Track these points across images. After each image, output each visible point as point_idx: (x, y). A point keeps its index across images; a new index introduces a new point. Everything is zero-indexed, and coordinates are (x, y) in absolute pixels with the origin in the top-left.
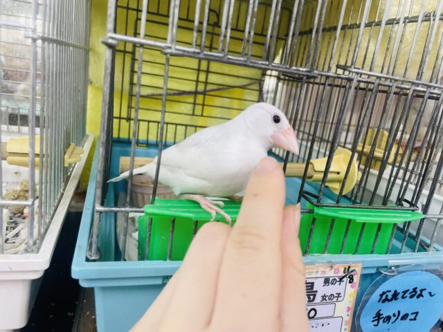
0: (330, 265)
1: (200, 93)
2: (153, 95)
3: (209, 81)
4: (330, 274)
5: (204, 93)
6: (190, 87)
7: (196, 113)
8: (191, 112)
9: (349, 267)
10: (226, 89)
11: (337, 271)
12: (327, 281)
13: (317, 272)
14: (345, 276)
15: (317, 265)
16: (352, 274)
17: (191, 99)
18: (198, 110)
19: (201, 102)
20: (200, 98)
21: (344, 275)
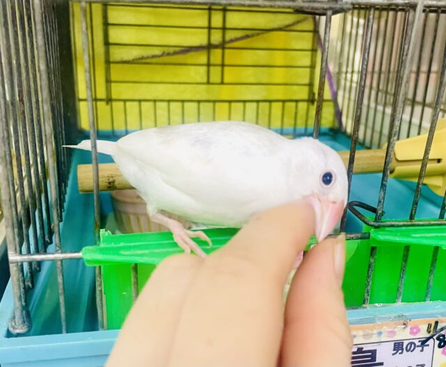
0: (402, 322)
1: (216, 47)
2: (143, 58)
3: (228, 25)
4: (404, 335)
5: (223, 46)
6: (200, 39)
7: (212, 80)
8: (205, 80)
9: (437, 323)
10: (258, 34)
11: (415, 330)
12: (398, 347)
13: (380, 333)
14: (431, 337)
15: (379, 323)
16: (443, 333)
17: (202, 58)
18: (215, 74)
19: (219, 61)
20: (216, 55)
21: (428, 335)
